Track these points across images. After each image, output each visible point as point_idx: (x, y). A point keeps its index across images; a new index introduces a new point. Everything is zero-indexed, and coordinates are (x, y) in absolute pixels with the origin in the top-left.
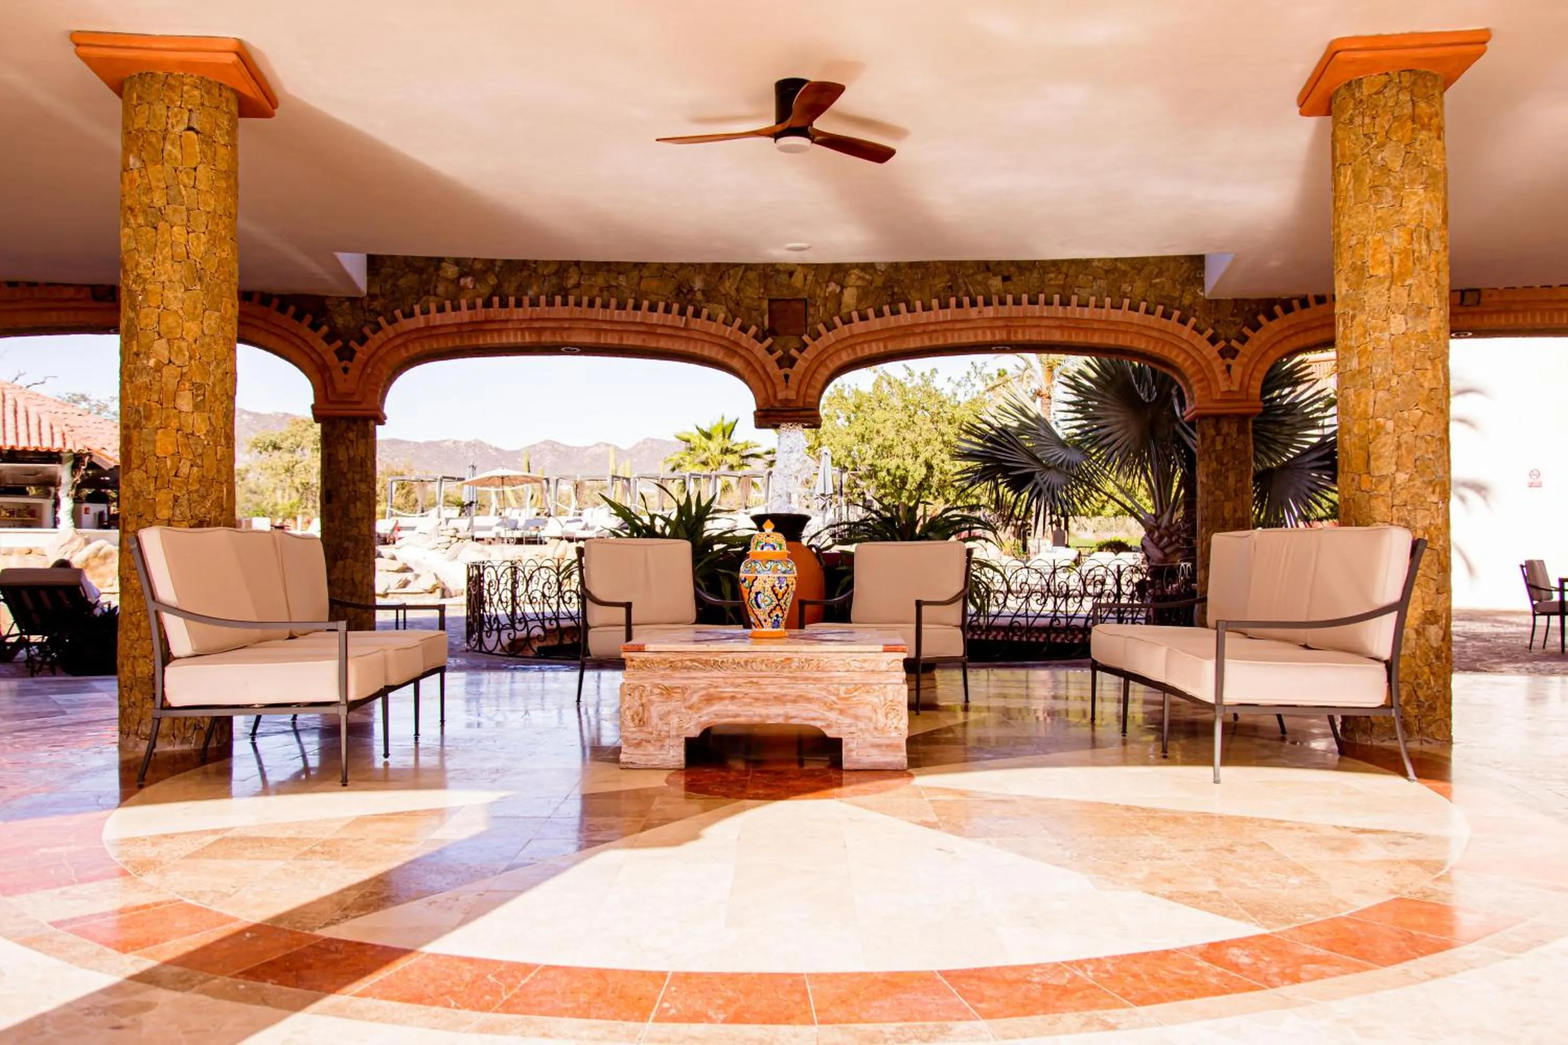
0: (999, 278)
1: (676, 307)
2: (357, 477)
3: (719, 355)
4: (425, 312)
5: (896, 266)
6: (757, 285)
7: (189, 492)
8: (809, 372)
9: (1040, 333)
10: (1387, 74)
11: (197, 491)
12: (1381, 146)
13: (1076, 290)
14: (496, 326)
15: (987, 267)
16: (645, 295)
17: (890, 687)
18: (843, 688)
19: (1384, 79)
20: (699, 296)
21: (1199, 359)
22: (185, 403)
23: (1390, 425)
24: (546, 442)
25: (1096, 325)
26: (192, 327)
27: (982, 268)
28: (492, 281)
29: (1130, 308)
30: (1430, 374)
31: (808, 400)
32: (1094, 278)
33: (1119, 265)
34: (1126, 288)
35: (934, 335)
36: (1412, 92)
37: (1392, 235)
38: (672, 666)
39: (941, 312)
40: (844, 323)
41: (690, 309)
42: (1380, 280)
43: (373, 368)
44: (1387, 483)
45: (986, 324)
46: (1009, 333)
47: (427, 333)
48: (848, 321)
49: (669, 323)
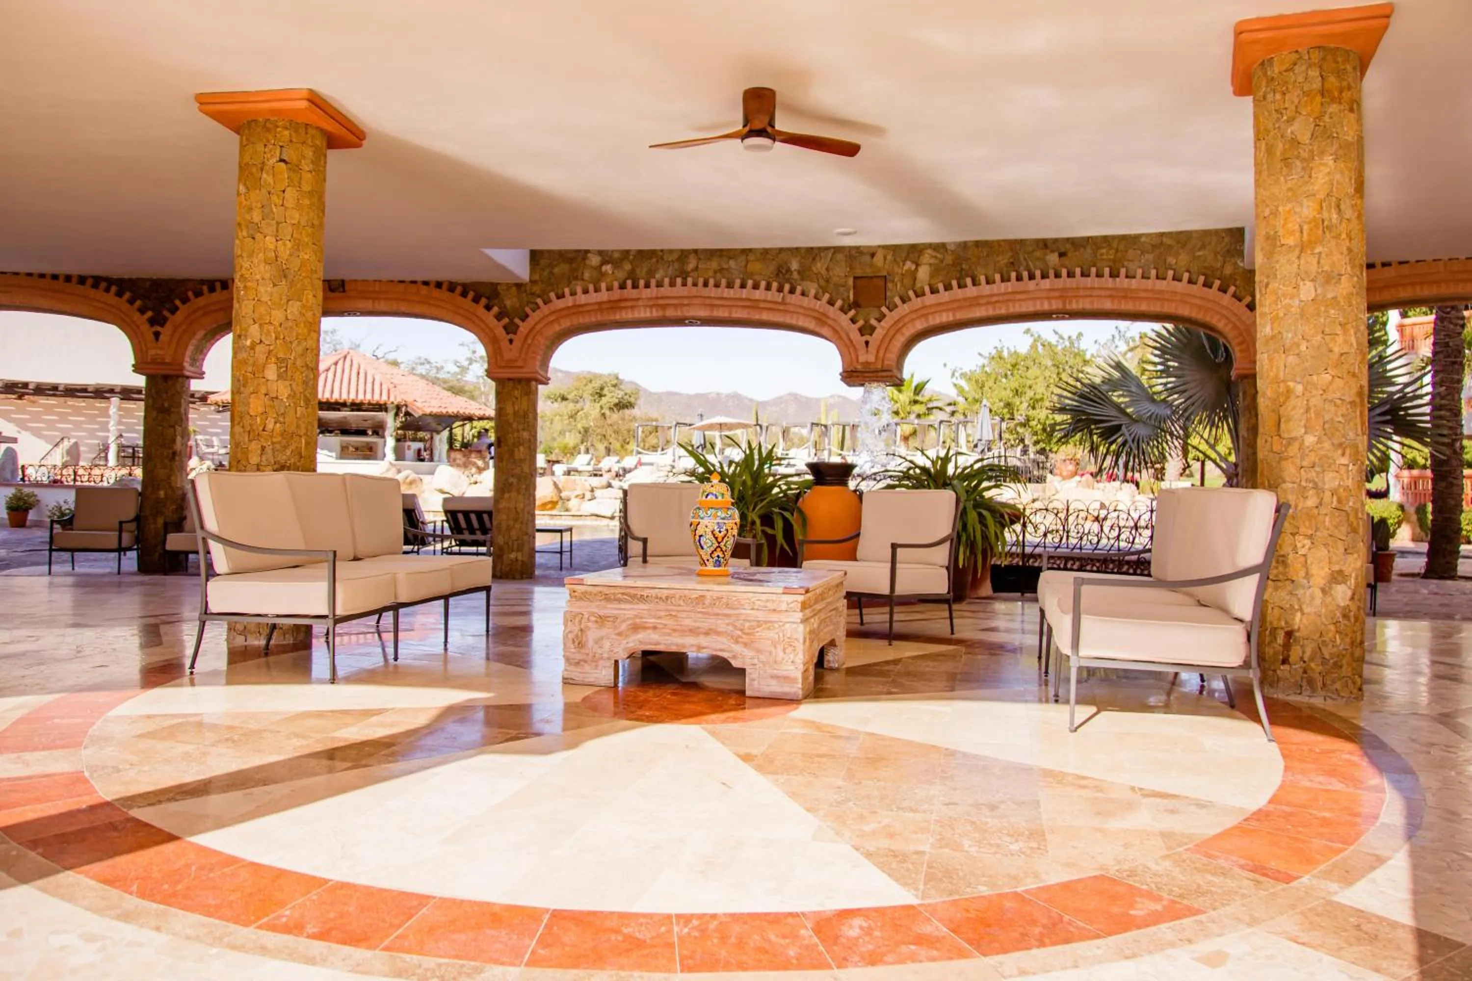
0: (1056, 254)
1: (775, 285)
2: (521, 427)
3: (811, 325)
4: (573, 294)
5: (964, 245)
6: (843, 264)
7: (273, 443)
8: (888, 339)
9: (1092, 303)
10: (1297, 52)
11: (280, 442)
12: (1290, 121)
13: (1126, 263)
14: (629, 304)
15: (1045, 244)
16: (751, 275)
17: (788, 625)
18: (747, 625)
19: (1295, 56)
20: (795, 275)
21: (1238, 324)
22: (271, 373)
23: (1299, 388)
24: (790, 394)
25: (1143, 295)
26: (278, 315)
27: (1041, 245)
28: (628, 267)
29: (1174, 279)
30: (1340, 339)
31: (886, 362)
32: (1142, 253)
33: (1164, 240)
34: (1171, 260)
35: (997, 305)
36: (1321, 67)
37: (1302, 206)
38: (607, 598)
39: (1003, 285)
40: (917, 296)
41: (787, 287)
42: (1291, 249)
43: (533, 339)
44: (1296, 445)
45: (1044, 295)
46: (1064, 304)
47: (575, 310)
48: (919, 294)
49: (769, 298)
